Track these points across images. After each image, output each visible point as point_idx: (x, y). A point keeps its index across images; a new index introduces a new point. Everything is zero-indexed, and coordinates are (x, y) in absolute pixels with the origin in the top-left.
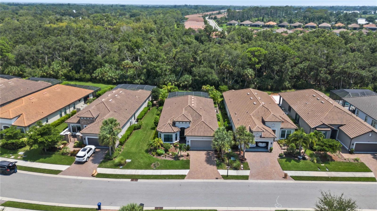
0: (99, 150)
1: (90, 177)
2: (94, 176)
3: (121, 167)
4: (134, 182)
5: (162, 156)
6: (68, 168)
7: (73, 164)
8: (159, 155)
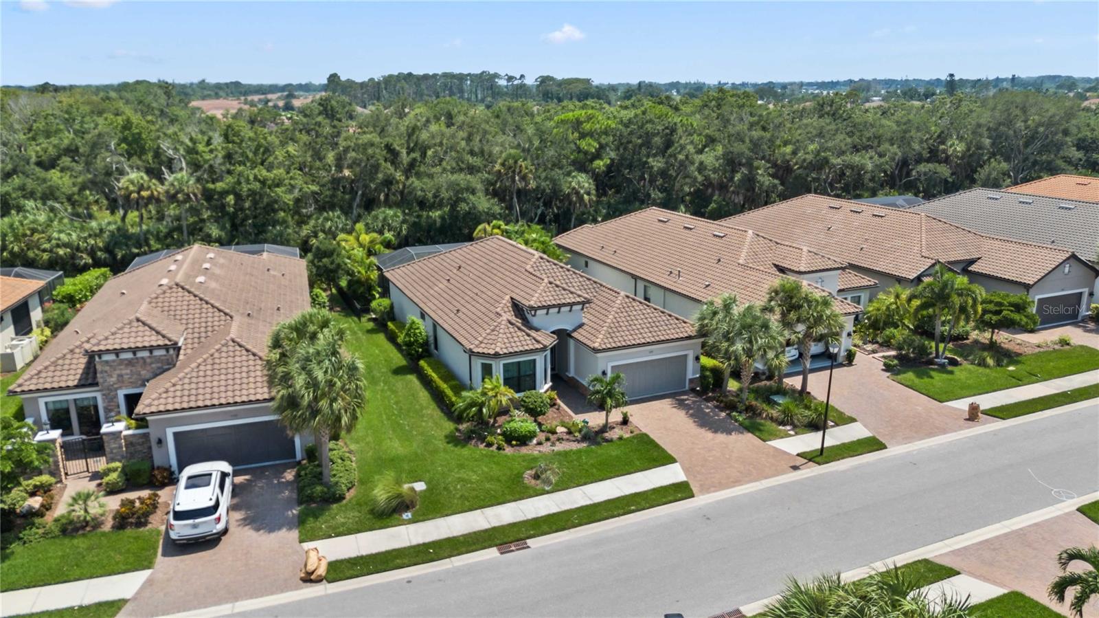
0: (247, 477)
1: (297, 588)
2: (319, 580)
3: (407, 515)
4: (516, 556)
5: (535, 441)
6: (149, 582)
7: (159, 557)
8: (523, 440)
